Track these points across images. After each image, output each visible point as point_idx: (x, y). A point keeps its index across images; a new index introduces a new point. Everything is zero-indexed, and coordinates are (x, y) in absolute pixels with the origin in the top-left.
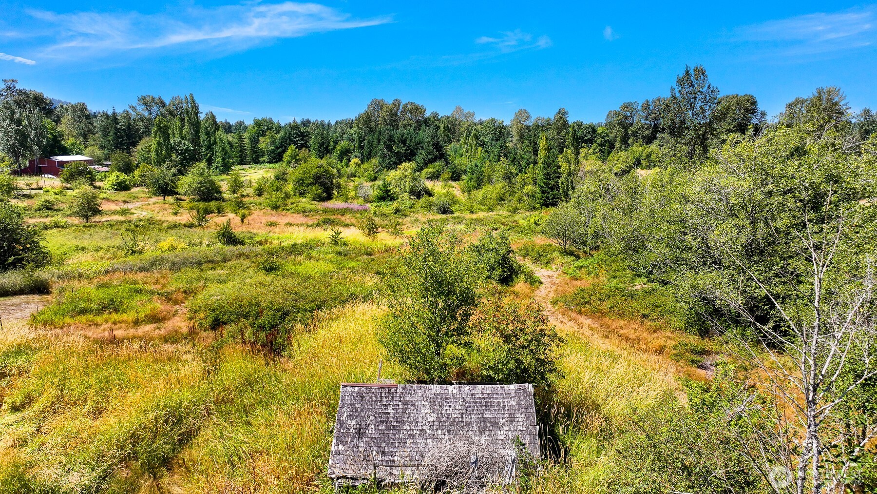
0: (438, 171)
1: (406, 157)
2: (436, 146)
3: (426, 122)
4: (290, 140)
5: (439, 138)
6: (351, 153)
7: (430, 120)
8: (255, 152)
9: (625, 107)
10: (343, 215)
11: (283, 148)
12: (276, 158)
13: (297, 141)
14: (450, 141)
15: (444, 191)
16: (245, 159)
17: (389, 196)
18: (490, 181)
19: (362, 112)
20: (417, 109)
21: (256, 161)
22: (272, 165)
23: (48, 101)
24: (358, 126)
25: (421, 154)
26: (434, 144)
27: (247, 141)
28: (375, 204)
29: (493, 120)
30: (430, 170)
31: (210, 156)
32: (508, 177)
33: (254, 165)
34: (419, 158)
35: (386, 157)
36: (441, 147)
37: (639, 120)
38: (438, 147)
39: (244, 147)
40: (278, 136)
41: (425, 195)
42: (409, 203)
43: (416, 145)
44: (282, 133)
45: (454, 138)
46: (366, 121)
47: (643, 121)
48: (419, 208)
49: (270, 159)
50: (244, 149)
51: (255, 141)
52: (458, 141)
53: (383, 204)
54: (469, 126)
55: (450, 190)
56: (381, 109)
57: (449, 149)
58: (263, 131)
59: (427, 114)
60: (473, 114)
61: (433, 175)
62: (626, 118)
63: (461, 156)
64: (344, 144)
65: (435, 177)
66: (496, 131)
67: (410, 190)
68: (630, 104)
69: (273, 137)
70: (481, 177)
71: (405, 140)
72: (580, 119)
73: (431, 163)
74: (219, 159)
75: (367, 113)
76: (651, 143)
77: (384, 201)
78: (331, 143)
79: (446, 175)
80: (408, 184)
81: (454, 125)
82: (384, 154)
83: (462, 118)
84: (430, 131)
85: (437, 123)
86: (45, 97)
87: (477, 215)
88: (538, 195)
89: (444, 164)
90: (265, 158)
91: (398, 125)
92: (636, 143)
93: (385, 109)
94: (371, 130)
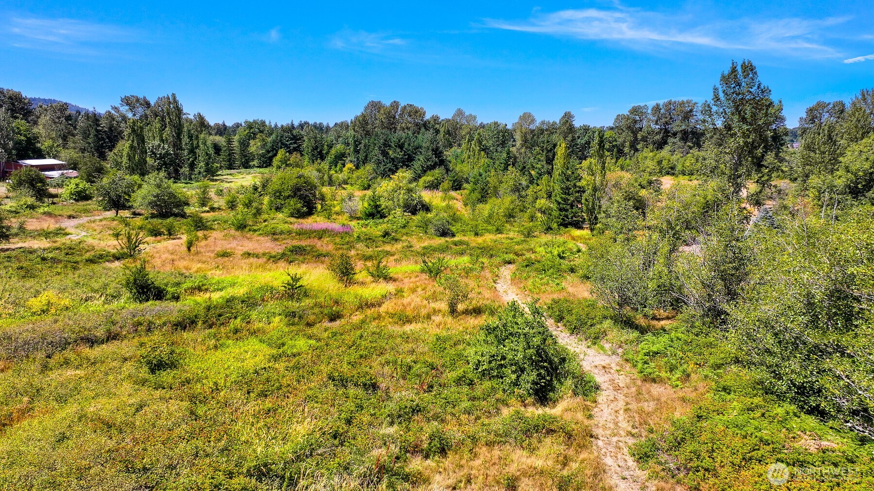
0: (437, 180)
1: (403, 162)
2: (435, 152)
3: (426, 125)
4: (282, 143)
5: (438, 143)
6: (347, 157)
7: (429, 123)
8: (246, 156)
9: (635, 110)
10: (320, 238)
11: (275, 152)
12: (267, 162)
13: (290, 144)
14: (451, 146)
15: (444, 204)
16: (234, 163)
17: (379, 212)
18: (496, 194)
19: (359, 114)
20: (416, 112)
21: (246, 165)
22: (261, 170)
23: (26, 101)
24: (354, 129)
25: (419, 160)
26: (433, 150)
27: (236, 144)
28: (361, 222)
29: (496, 123)
30: (428, 178)
31: (193, 161)
32: (517, 189)
33: (243, 170)
34: (417, 164)
35: (380, 163)
36: (441, 152)
37: (649, 124)
38: (437, 152)
39: (232, 150)
40: (270, 139)
41: (421, 212)
42: (402, 221)
43: (415, 150)
44: (274, 136)
45: (455, 143)
46: (363, 123)
47: (653, 126)
48: (414, 228)
49: (260, 163)
50: (233, 153)
51: (244, 144)
52: (459, 145)
53: (371, 222)
54: (471, 130)
55: (450, 203)
56: (379, 112)
57: (449, 154)
58: (254, 134)
59: (428, 117)
60: (475, 117)
61: (432, 184)
62: (635, 122)
63: (463, 162)
64: (339, 147)
65: (433, 186)
66: (499, 135)
67: (404, 204)
68: (639, 107)
69: (263, 140)
70: (486, 188)
71: (403, 144)
72: (587, 123)
73: (430, 170)
74: (202, 164)
75: (363, 116)
76: (662, 148)
77: (373, 218)
78: (325, 147)
79: (446, 184)
80: (402, 196)
81: (456, 129)
82: (379, 160)
83: (464, 121)
84: (429, 135)
85: (437, 126)
86: (24, 96)
87: (483, 238)
88: (555, 213)
89: (444, 171)
90: (255, 162)
91: (395, 129)
92: (645, 148)
93: (382, 112)
94: (368, 133)
